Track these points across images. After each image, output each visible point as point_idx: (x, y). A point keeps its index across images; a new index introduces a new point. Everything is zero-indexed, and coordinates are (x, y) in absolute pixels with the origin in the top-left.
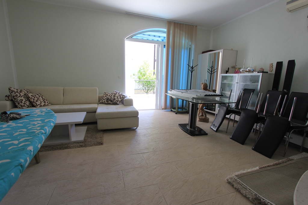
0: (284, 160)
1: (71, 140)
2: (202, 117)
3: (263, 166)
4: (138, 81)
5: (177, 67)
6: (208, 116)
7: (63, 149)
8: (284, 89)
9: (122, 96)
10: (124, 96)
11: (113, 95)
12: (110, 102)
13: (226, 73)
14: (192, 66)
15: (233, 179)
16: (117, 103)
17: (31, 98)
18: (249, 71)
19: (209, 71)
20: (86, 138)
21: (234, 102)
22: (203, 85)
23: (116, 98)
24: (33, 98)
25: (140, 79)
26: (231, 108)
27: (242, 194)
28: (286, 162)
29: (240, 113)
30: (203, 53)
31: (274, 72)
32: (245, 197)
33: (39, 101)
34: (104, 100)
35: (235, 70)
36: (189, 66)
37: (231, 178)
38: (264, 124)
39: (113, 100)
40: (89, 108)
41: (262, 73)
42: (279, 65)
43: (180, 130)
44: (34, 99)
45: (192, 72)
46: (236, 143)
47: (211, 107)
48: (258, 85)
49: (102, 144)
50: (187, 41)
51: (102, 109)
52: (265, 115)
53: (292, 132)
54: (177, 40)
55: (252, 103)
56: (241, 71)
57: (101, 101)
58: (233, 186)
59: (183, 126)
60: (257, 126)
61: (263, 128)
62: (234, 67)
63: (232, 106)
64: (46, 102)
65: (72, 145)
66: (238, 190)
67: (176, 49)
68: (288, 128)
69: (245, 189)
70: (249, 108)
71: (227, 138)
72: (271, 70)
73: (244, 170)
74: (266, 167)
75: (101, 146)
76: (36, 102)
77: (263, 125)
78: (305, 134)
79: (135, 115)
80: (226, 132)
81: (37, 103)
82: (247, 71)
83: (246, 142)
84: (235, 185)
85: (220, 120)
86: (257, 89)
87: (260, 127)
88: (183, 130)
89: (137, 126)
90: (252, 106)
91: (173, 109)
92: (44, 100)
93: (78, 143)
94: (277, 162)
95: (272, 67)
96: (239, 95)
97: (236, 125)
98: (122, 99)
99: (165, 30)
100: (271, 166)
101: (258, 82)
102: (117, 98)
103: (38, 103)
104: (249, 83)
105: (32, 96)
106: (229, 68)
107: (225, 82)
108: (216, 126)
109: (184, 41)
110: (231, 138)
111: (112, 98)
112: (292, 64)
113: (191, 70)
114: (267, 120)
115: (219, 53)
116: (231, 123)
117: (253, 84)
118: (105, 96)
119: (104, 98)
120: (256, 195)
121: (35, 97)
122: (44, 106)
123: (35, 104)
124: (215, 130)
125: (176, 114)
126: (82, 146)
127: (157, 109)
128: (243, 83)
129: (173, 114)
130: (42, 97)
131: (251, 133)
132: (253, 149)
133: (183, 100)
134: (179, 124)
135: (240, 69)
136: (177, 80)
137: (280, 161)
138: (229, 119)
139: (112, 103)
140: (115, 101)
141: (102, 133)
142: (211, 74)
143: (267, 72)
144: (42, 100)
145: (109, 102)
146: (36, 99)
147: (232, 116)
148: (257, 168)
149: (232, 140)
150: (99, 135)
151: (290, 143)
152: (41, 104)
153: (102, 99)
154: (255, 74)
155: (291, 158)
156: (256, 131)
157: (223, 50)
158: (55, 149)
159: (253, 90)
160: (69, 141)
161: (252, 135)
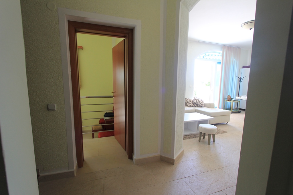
5: (227, 78)
12: (196, 105)
23: (200, 102)
36: (239, 78)
49: (226, 132)
54: (228, 58)
67: (227, 65)
99: (221, 52)
109: (233, 59)
113: (240, 81)
125: (232, 113)
136: (227, 88)
139: (197, 106)
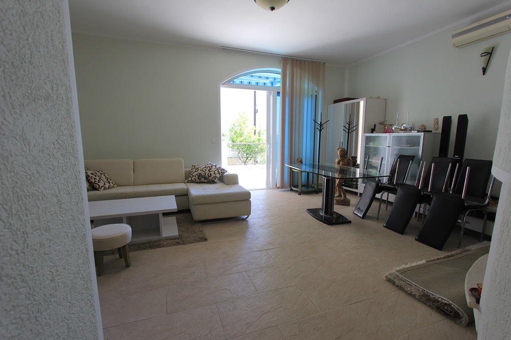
0: (459, 251)
1: (162, 235)
2: (340, 198)
3: (431, 259)
4: (231, 145)
5: (297, 124)
6: (349, 197)
7: (155, 248)
8: (454, 155)
9: (221, 170)
10: (224, 170)
11: (207, 170)
12: (203, 180)
13: (372, 132)
14: (321, 123)
15: (394, 275)
16: (215, 180)
17: (91, 177)
18: (405, 130)
19: (345, 129)
20: (181, 233)
21: (385, 175)
22: (340, 151)
23: (212, 173)
24: (94, 177)
25: (233, 142)
26: (382, 184)
27: (406, 292)
28: (460, 253)
29: (396, 190)
30: (336, 102)
31: (440, 130)
32: (411, 295)
33: (102, 181)
34: (194, 177)
35: (385, 127)
36: (315, 122)
37: (391, 274)
38: (430, 205)
39: (209, 176)
40: (176, 190)
41: (423, 133)
42: (447, 120)
43: (310, 217)
44: (95, 179)
45: (320, 132)
46: (393, 232)
47: (350, 183)
48: (418, 150)
49: (206, 240)
50: (311, 85)
51: (197, 190)
52: (431, 192)
53: (468, 215)
54: (297, 84)
55: (411, 175)
56: (393, 128)
57: (190, 179)
58: (394, 283)
59: (313, 212)
60: (420, 208)
61: (428, 211)
62: (382, 123)
63: (383, 181)
64: (111, 182)
65: (165, 243)
66: (400, 288)
67: (296, 98)
68: (462, 209)
69: (410, 286)
70: (408, 182)
71: (380, 226)
72: (436, 127)
73: (406, 264)
74: (435, 260)
75: (206, 242)
76: (98, 182)
77: (428, 206)
78: (485, 217)
79: (245, 198)
80: (377, 219)
81: (99, 184)
82: (403, 130)
83: (406, 231)
84: (397, 283)
85: (368, 201)
86: (418, 155)
87: (425, 209)
88: (315, 218)
89: (249, 214)
90: (411, 179)
91: (294, 187)
92: (107, 180)
93: (172, 239)
94: (449, 254)
95: (438, 124)
96: (392, 164)
97: (390, 208)
98: (221, 174)
99: (280, 70)
100: (442, 258)
101: (418, 145)
102: (214, 173)
103: (101, 184)
104: (405, 147)
105: (92, 174)
106: (375, 125)
107: (371, 145)
108: (362, 211)
109: (307, 86)
110: (384, 226)
111: (207, 174)
112: (463, 119)
113: (319, 128)
114: (434, 199)
115: (358, 103)
116: (383, 206)
117: (412, 148)
118: (194, 170)
119: (194, 174)
120: (423, 291)
121: (95, 176)
122: (108, 188)
123: (98, 187)
124: (361, 216)
125: (300, 194)
126: (178, 244)
127: (268, 188)
128: (397, 147)
129: (295, 196)
130: (105, 176)
131: (412, 218)
132: (416, 240)
133: (308, 173)
134: (308, 210)
135: (392, 125)
136: (299, 144)
137: (453, 252)
138: (381, 201)
139: (206, 181)
140: (211, 178)
141: (200, 225)
142: (349, 133)
143: (431, 131)
144: (105, 180)
145: (201, 180)
146: (98, 178)
147: (385, 196)
148: (424, 261)
149: (386, 229)
150: (197, 228)
151: (466, 229)
152: (105, 186)
153: (191, 176)
154: (414, 133)
155: (467, 248)
156: (420, 215)
157: (365, 99)
158: (144, 249)
159: (412, 158)
160: (159, 237)
161: (413, 221)
